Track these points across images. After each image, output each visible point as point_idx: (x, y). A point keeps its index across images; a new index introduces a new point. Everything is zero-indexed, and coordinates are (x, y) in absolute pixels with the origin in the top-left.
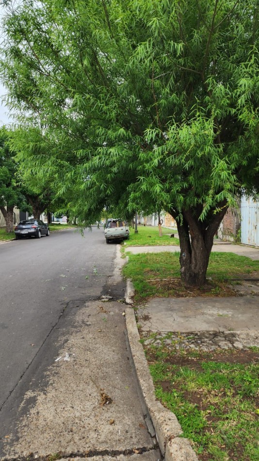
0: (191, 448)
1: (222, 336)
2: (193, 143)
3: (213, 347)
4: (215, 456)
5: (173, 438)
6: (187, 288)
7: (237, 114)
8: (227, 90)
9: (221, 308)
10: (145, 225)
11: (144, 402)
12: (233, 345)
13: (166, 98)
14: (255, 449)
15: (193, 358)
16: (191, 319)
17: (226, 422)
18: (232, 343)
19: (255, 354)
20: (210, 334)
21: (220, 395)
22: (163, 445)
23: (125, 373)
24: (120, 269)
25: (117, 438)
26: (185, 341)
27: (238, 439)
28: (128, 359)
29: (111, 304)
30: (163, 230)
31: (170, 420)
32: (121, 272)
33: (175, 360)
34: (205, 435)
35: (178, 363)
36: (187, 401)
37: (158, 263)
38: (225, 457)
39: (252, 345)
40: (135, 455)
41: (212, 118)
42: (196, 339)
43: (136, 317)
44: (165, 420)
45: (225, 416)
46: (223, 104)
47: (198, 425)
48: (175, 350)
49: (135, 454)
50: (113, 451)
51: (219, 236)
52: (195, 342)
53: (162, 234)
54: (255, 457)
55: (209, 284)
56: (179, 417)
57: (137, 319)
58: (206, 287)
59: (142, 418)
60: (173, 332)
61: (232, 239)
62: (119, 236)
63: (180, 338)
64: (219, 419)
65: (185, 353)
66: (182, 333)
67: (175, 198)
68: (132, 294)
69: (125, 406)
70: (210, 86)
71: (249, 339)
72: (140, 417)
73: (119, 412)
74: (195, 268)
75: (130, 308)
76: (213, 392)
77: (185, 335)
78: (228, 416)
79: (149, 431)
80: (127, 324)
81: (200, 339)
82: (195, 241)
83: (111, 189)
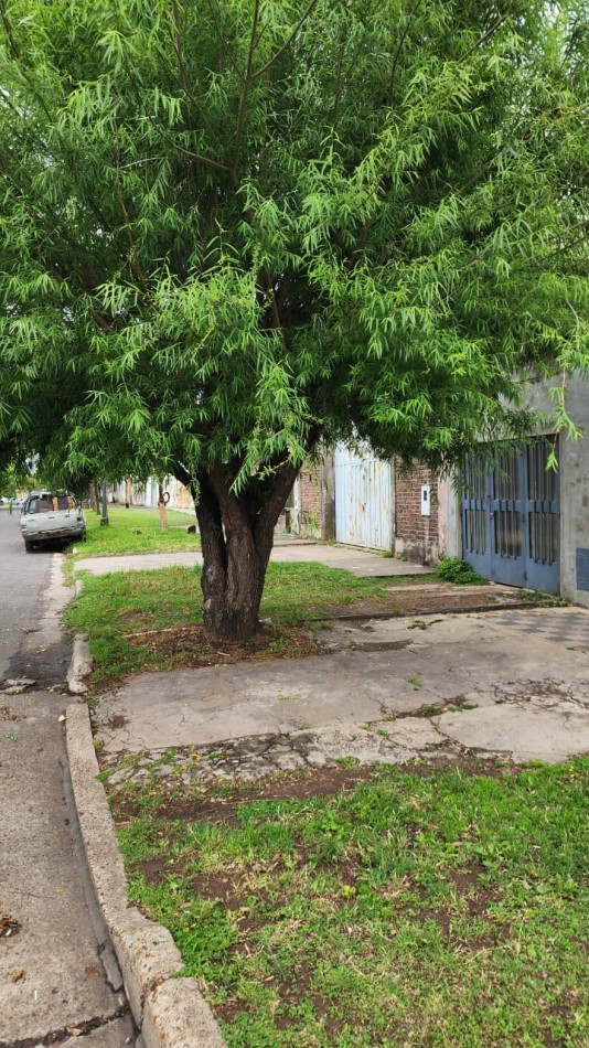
0: (200, 996)
1: (285, 743)
2: (213, 320)
3: (265, 770)
4: (251, 1002)
5: (160, 983)
6: (217, 646)
7: (306, 269)
8: (284, 213)
9: (287, 682)
10: (127, 506)
11: (100, 916)
12: (306, 760)
13: (154, 217)
14: (333, 971)
15: (220, 800)
16: (220, 714)
17: (280, 923)
18: (304, 754)
19: (348, 772)
20: (260, 742)
21: (271, 868)
22: (138, 1002)
23: (56, 858)
24: (59, 613)
25: (30, 1009)
26: (204, 764)
27: (301, 958)
28: (67, 822)
29: (29, 698)
30: (170, 517)
31: (155, 943)
32: (62, 619)
33: (180, 810)
34: (233, 962)
35: (185, 815)
36: (200, 896)
37: (155, 592)
38: (273, 999)
39: (344, 755)
40: (71, 1041)
41: (254, 269)
42: (230, 755)
43: (92, 722)
44: (145, 948)
45: (277, 913)
46: (276, 243)
47: (220, 943)
48: (182, 788)
49: (72, 1038)
50: (17, 1041)
51: (293, 528)
52: (227, 762)
53: (166, 525)
54: (333, 988)
55: (264, 633)
56: (179, 934)
57: (94, 728)
58: (258, 639)
59: (93, 952)
60: (179, 748)
61: (318, 534)
62: (59, 533)
63: (194, 758)
64: (266, 921)
65: (203, 791)
66: (198, 747)
67: (182, 442)
68: (86, 670)
69: (54, 933)
70: (248, 201)
71: (339, 743)
72: (89, 952)
73: (37, 949)
74: (234, 600)
75: (79, 702)
76: (257, 867)
77: (205, 750)
78: (283, 912)
79: (110, 978)
80: (69, 742)
81: (238, 754)
82: (235, 540)
83: (24, 420)
